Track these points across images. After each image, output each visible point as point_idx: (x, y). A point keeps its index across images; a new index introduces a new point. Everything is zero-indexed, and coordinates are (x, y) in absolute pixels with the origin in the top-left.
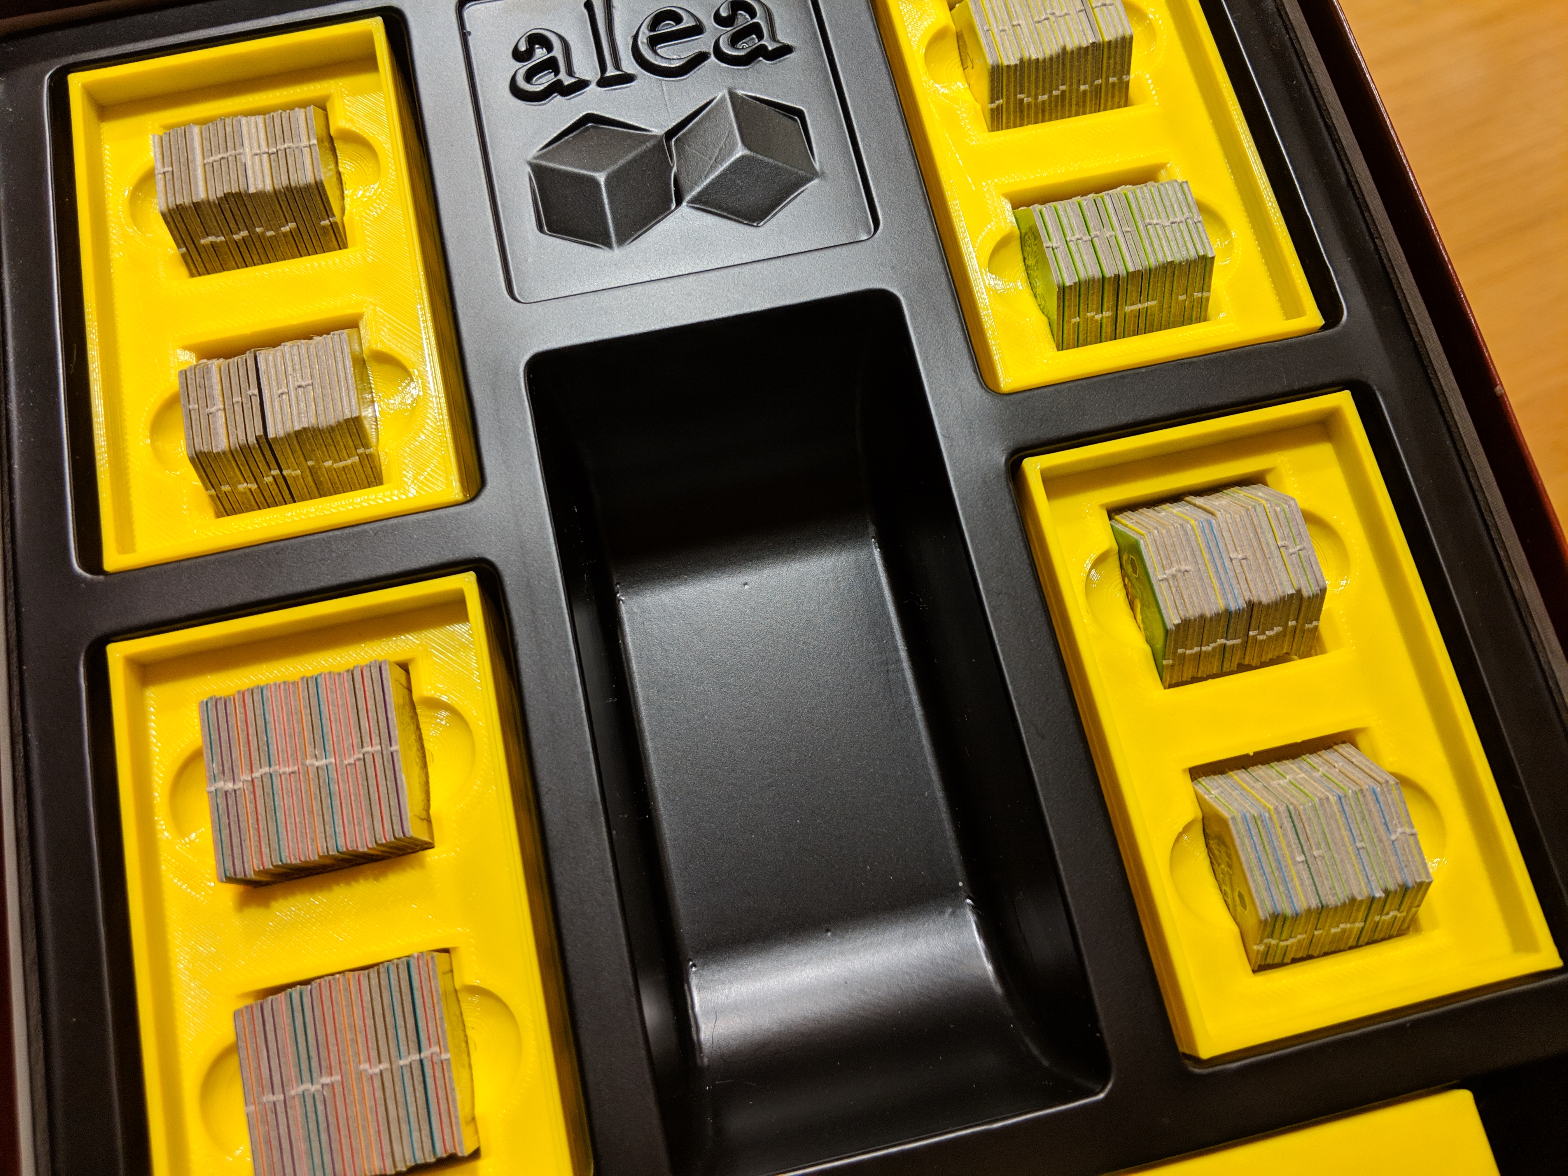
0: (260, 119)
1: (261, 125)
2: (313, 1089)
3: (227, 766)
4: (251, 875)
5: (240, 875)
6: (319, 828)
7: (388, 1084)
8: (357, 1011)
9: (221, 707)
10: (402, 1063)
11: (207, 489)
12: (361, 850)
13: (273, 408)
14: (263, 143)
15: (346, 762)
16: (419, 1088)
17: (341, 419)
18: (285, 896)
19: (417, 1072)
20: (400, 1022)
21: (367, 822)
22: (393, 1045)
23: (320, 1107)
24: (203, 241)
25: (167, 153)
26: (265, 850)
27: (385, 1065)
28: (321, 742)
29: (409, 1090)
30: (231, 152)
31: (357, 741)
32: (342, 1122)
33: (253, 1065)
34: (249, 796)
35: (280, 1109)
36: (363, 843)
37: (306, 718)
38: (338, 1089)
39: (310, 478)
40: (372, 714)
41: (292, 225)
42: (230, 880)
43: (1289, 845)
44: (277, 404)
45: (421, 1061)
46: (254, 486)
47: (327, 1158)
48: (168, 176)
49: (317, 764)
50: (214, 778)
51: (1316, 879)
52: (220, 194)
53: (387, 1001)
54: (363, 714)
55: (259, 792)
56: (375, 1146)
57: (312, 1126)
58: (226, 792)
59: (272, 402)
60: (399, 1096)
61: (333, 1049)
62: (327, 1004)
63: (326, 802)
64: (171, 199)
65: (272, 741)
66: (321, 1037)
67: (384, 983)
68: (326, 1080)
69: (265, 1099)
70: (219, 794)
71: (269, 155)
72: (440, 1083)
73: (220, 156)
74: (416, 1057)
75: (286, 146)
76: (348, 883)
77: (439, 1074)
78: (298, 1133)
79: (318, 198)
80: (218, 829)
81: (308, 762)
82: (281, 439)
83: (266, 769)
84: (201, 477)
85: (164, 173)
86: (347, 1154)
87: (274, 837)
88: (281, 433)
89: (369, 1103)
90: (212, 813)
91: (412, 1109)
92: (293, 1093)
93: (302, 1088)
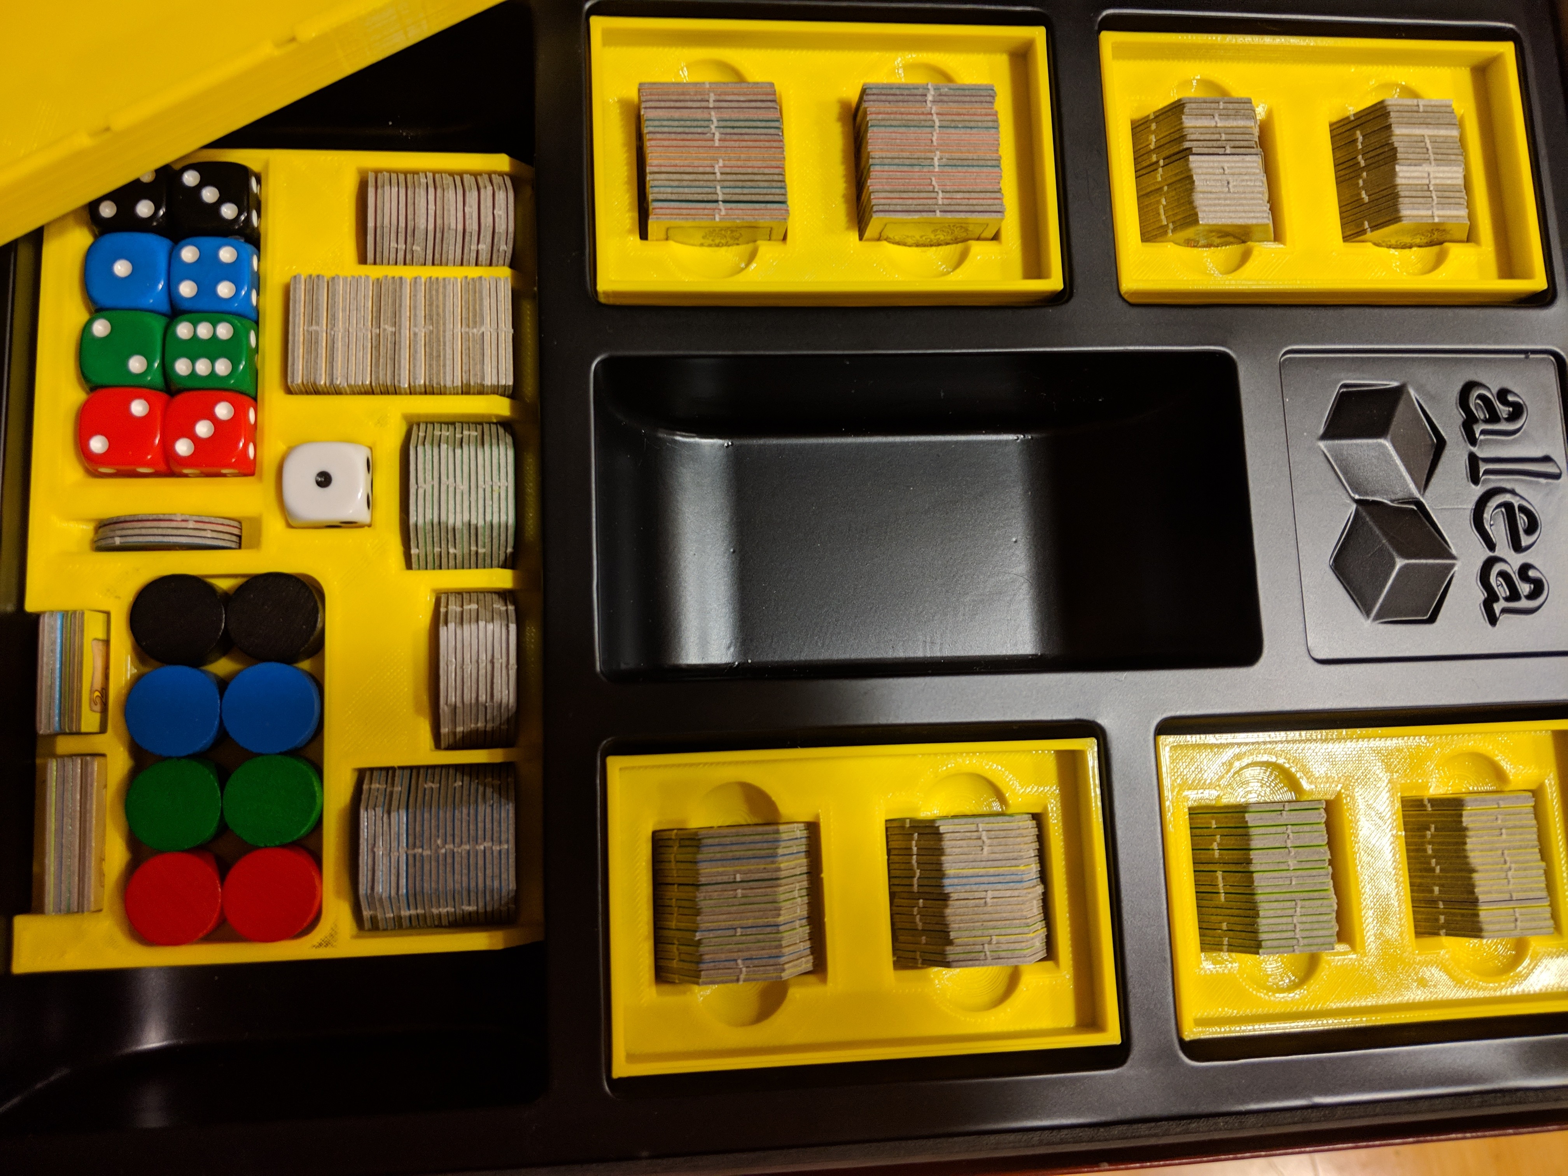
0: (1461, 182)
1: (1454, 182)
2: (713, 127)
3: (945, 98)
4: (865, 105)
5: (865, 98)
6: (889, 155)
7: (706, 177)
8: (759, 164)
9: (988, 99)
10: (718, 188)
11: (1154, 113)
12: (869, 181)
13: (1213, 162)
14: (1438, 181)
15: (933, 179)
16: (700, 197)
17: (1198, 210)
18: (843, 133)
19: (710, 197)
20: (746, 191)
21: (888, 188)
22: (732, 184)
23: (699, 130)
24: (1358, 133)
25: (1435, 109)
26: (880, 117)
27: (719, 176)
28: (951, 164)
29: (699, 190)
30: (1432, 157)
31: (948, 188)
32: (687, 143)
33: (736, 91)
34: (920, 111)
35: (704, 104)
36: (873, 184)
37: (970, 156)
38: (709, 143)
39: (1153, 188)
40: (966, 202)
41: (1366, 199)
42: (864, 92)
43: (750, 871)
44: (1216, 165)
45: (717, 201)
46: (1152, 147)
47: (666, 129)
48: (1415, 108)
49: (936, 159)
50: (937, 89)
51: (720, 886)
52: (1396, 145)
53: (762, 184)
54: (967, 195)
55: (922, 117)
56: (666, 162)
57: (688, 123)
58: (926, 95)
59: (1219, 161)
60: (697, 183)
61: (737, 144)
62: (767, 144)
63: (907, 162)
64: (1395, 108)
65: (957, 131)
66: (746, 137)
67: (774, 184)
68: (717, 136)
69: (712, 95)
70: (925, 91)
71: (1428, 185)
72: (701, 212)
73: (1430, 148)
74: (720, 198)
75: (1435, 197)
76: (845, 176)
77: (706, 212)
78: (685, 113)
79: (1387, 219)
80: (900, 87)
81: (938, 153)
82: (1187, 165)
83: (937, 124)
84: (1165, 108)
85: (1418, 106)
86: (666, 143)
87: (888, 123)
88: (1192, 165)
89: (696, 163)
90: (913, 84)
91: (686, 190)
92: (713, 113)
93: (715, 120)
